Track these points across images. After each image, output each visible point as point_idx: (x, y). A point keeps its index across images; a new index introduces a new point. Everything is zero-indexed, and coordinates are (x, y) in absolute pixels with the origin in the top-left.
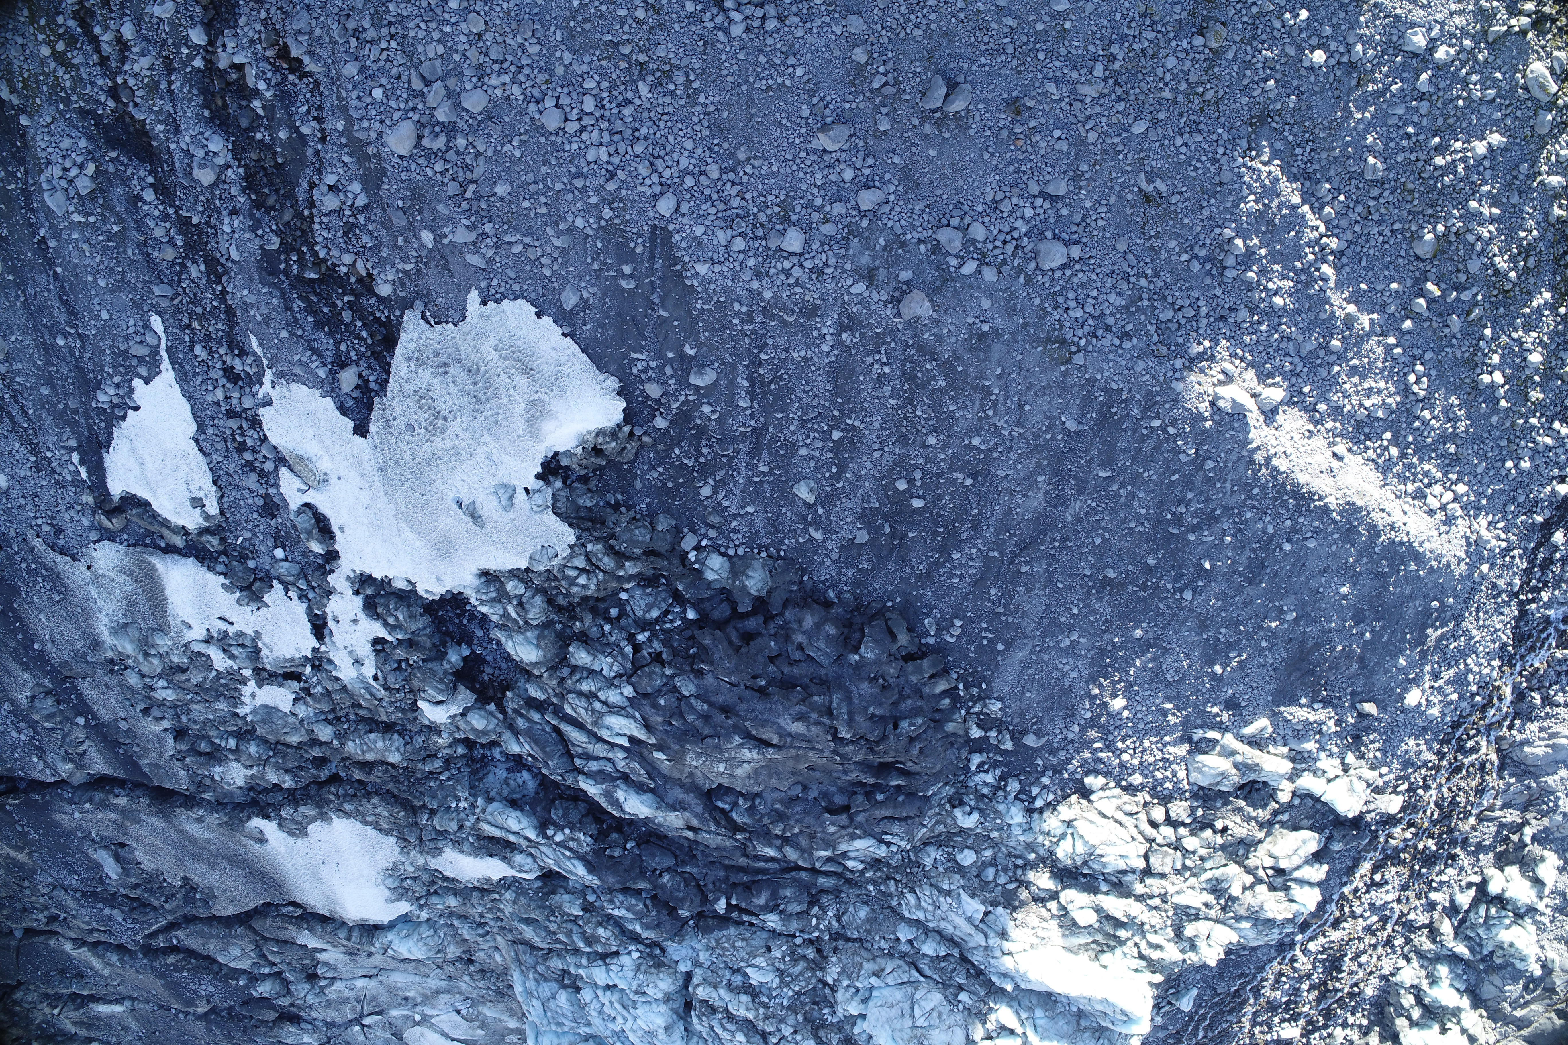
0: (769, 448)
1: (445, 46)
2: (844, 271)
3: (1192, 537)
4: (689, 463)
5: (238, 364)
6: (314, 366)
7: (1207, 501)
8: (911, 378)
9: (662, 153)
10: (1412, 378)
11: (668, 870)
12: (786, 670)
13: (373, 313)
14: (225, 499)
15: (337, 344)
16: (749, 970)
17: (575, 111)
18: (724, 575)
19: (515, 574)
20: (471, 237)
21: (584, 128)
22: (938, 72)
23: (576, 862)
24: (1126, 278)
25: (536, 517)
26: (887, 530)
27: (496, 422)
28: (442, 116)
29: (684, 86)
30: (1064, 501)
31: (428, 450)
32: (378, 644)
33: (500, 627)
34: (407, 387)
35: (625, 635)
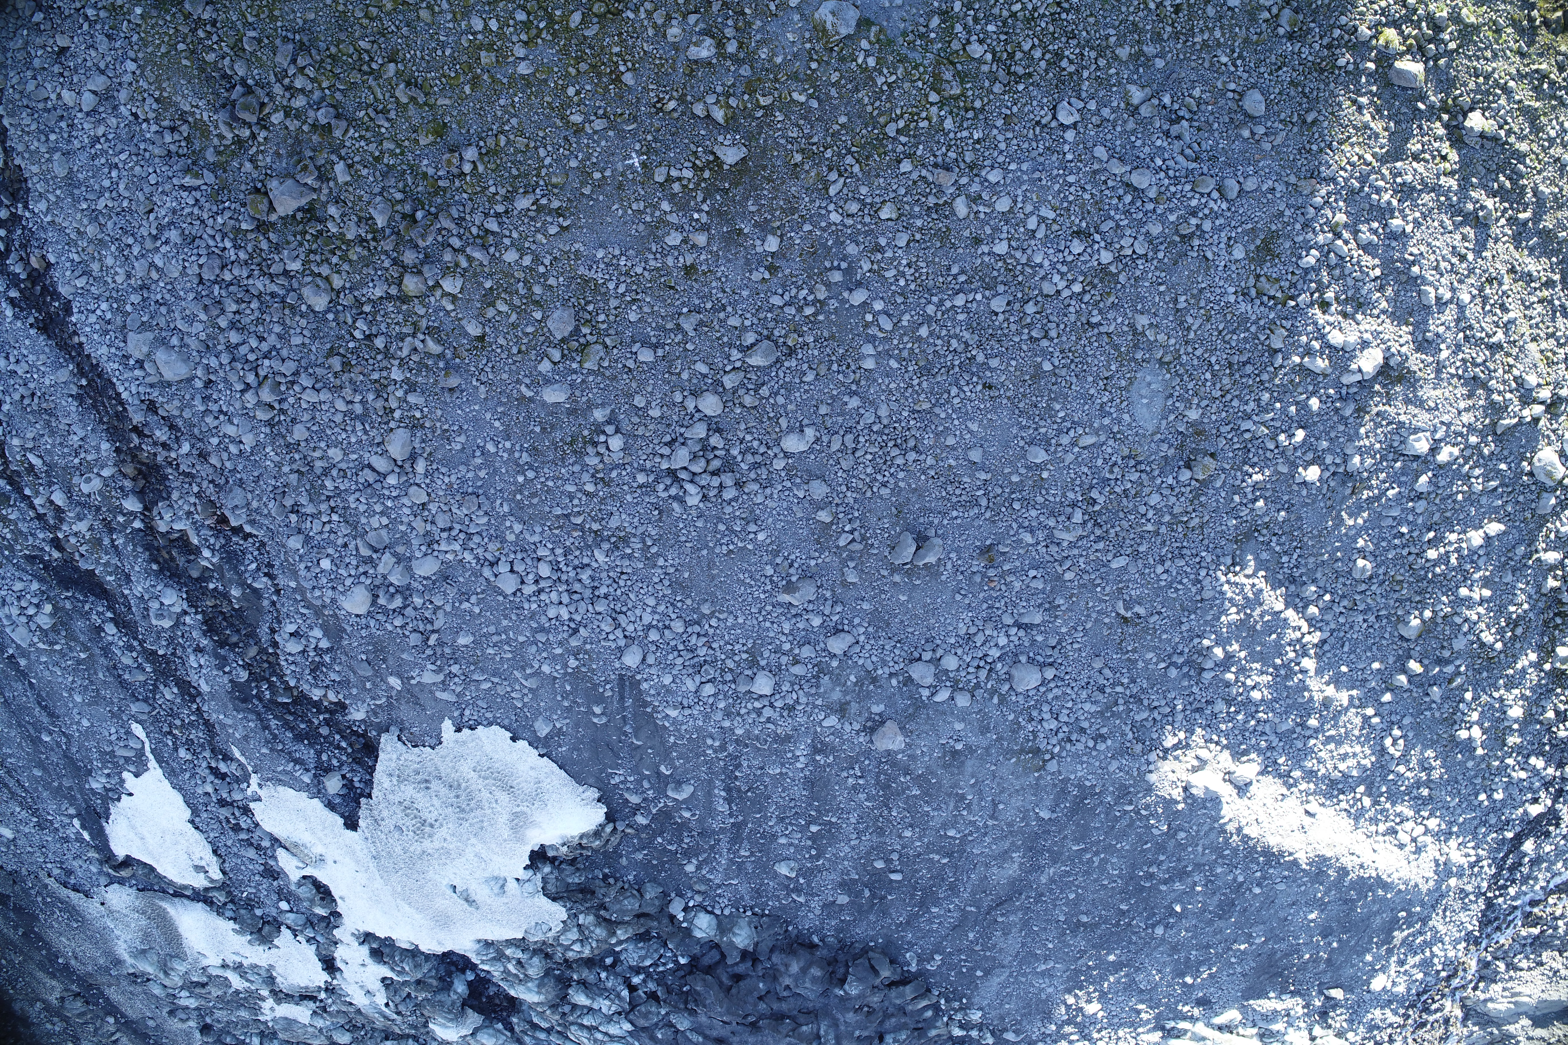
0: (749, 838)
1: (389, 518)
2: (815, 706)
3: (1163, 888)
4: (672, 848)
5: (223, 767)
6: (298, 773)
7: (1179, 860)
8: (886, 787)
9: (624, 609)
10: (1388, 742)
12: (775, 1006)
13: (349, 727)
14: (227, 865)
15: (319, 754)
17: (531, 576)
18: (712, 933)
19: (510, 943)
20: (439, 678)
21: (540, 591)
22: (908, 529)
24: (1101, 689)
25: (528, 901)
26: (867, 894)
27: (481, 829)
28: (394, 579)
29: (642, 549)
30: (1040, 869)
31: (416, 848)
32: (387, 983)
33: (503, 980)
34: (391, 797)
35: (621, 981)
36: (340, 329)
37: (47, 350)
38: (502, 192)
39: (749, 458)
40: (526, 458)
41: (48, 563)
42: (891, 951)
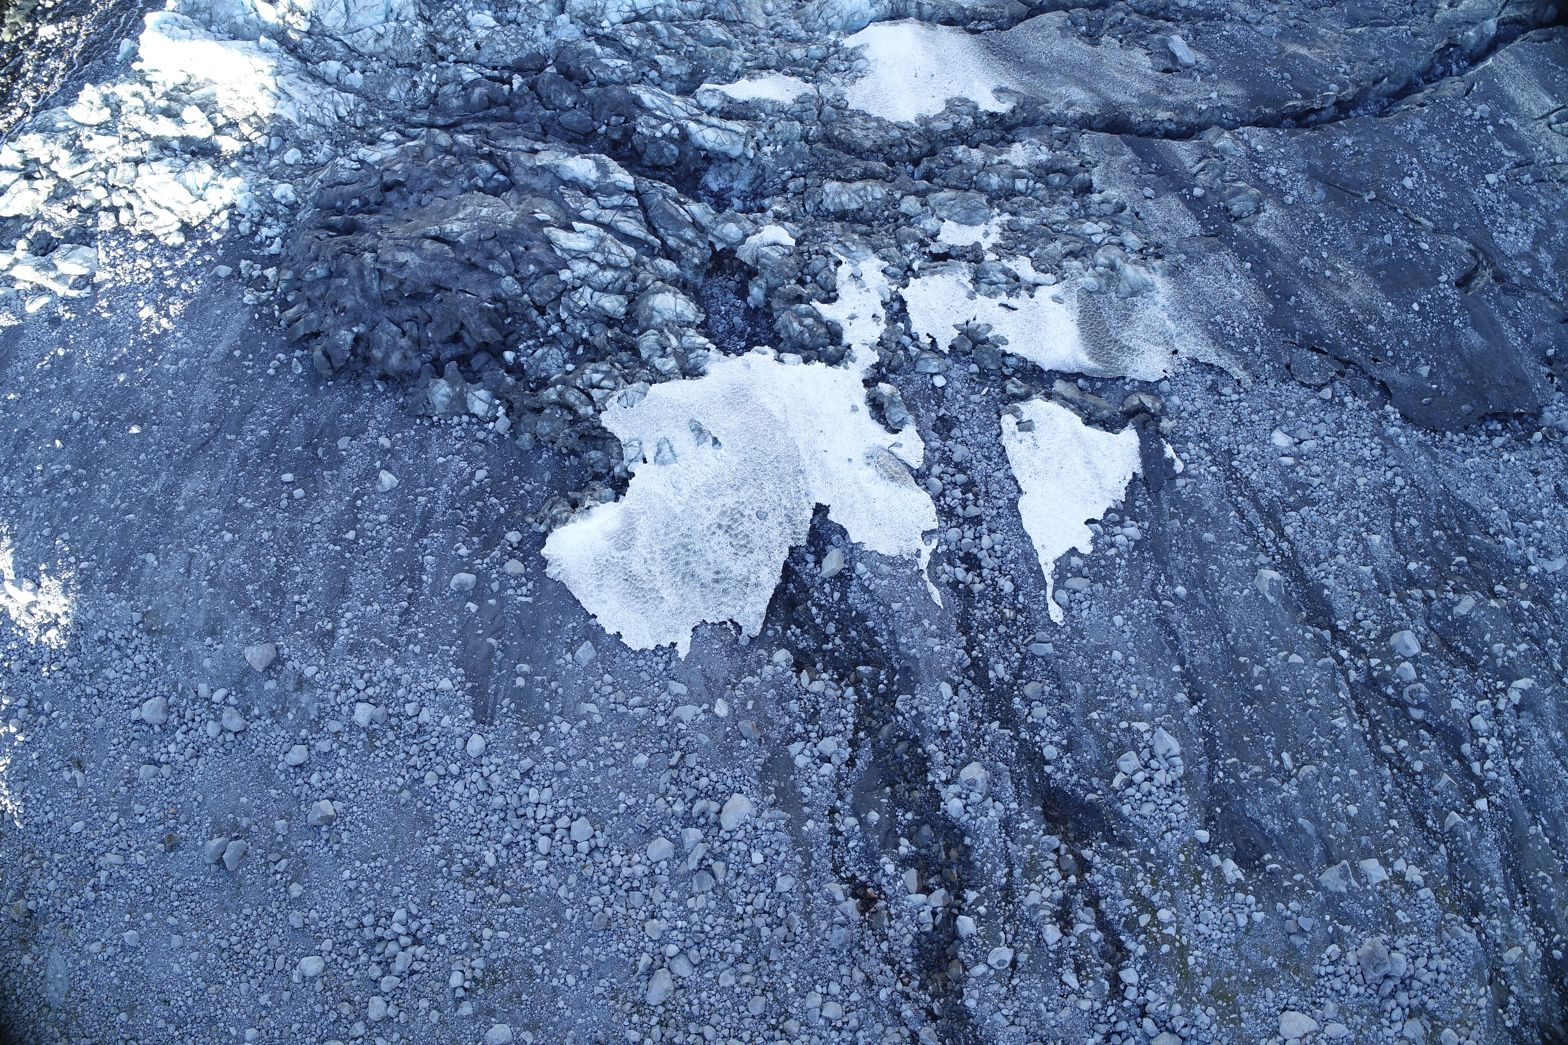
0: (414, 519)
1: (686, 906)
2: (323, 687)
4: (494, 500)
5: (960, 573)
6: (869, 574)
8: (277, 592)
9: (480, 796)
11: (568, 109)
12: (418, 312)
13: (803, 632)
14: (994, 433)
15: (844, 598)
16: (493, 23)
17: (558, 837)
18: (471, 396)
19: (666, 378)
20: (679, 711)
21: (553, 820)
22: (232, 875)
23: (651, 105)
24: (100, 694)
25: (637, 435)
26: (321, 452)
27: (668, 526)
28: (696, 835)
29: (453, 862)
30: (166, 490)
31: (743, 495)
32: (831, 297)
33: (689, 324)
34: (762, 557)
35: (569, 329)
39: (350, 951)
40: (538, 969)
41: (1105, 838)
42: (314, 377)
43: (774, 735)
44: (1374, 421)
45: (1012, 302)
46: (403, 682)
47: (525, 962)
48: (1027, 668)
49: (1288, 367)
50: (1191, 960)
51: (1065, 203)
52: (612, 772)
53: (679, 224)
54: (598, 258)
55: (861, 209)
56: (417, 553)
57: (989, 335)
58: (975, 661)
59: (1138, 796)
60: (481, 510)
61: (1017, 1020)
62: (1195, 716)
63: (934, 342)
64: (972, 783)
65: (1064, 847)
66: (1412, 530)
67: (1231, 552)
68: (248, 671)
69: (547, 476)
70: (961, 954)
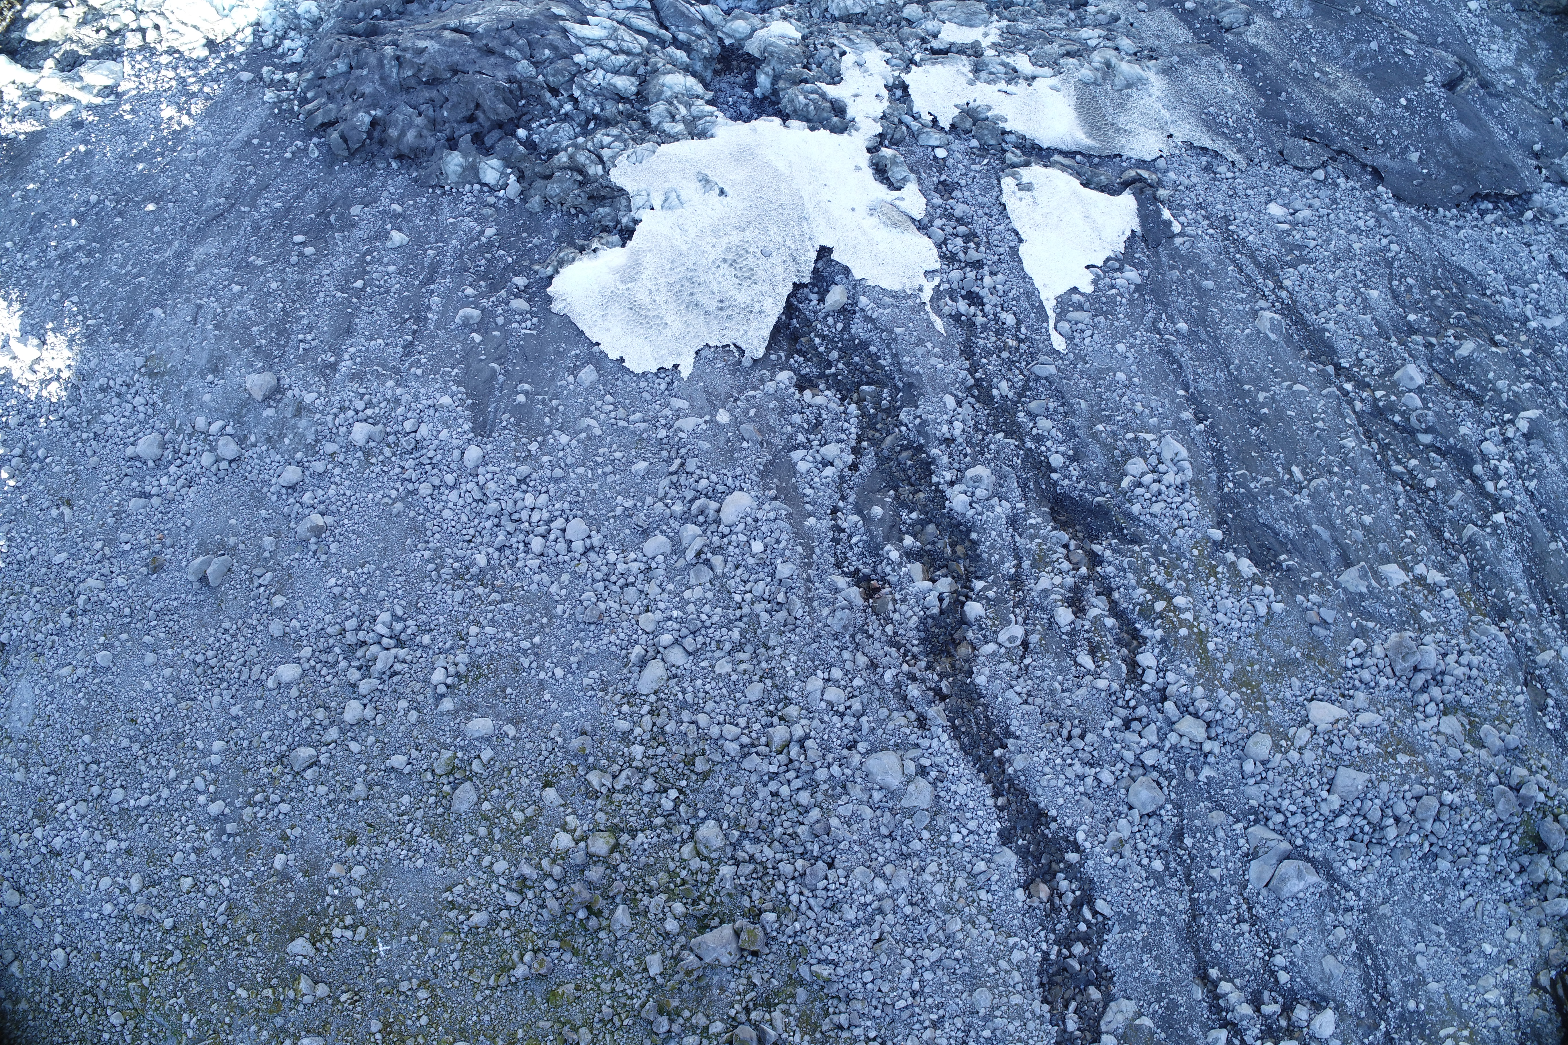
0: (422, 270)
1: (682, 598)
2: (321, 412)
4: (502, 252)
5: (962, 306)
6: (872, 306)
8: (281, 333)
9: (474, 505)
12: (434, 94)
13: (807, 360)
14: (995, 194)
15: (846, 328)
17: (552, 537)
18: (484, 166)
19: (673, 139)
20: (680, 424)
21: (548, 522)
22: (214, 592)
24: (96, 437)
25: (644, 187)
27: (673, 261)
28: (695, 531)
29: (443, 566)
30: (178, 255)
31: (748, 235)
32: (835, 78)
33: (698, 97)
34: (765, 288)
35: (581, 106)
36: (694, 800)
37: (1039, 791)
38: (499, 931)
39: (330, 658)
40: (527, 662)
41: (1114, 537)
42: (330, 158)
43: (776, 441)
44: (1367, 198)
45: (1011, 88)
46: (403, 401)
47: (512, 656)
48: (1030, 389)
49: (1281, 153)
50: (1211, 646)
51: (1061, 15)
52: (610, 479)
53: (689, 20)
54: (612, 44)
55: (864, 14)
56: (423, 296)
57: (989, 114)
58: (978, 383)
59: (1148, 496)
60: (488, 260)
61: (1030, 700)
62: (1201, 432)
63: (935, 121)
64: (977, 480)
65: (1073, 544)
66: (1409, 289)
67: (1231, 298)
68: (248, 402)
69: (555, 233)
70: (970, 635)
